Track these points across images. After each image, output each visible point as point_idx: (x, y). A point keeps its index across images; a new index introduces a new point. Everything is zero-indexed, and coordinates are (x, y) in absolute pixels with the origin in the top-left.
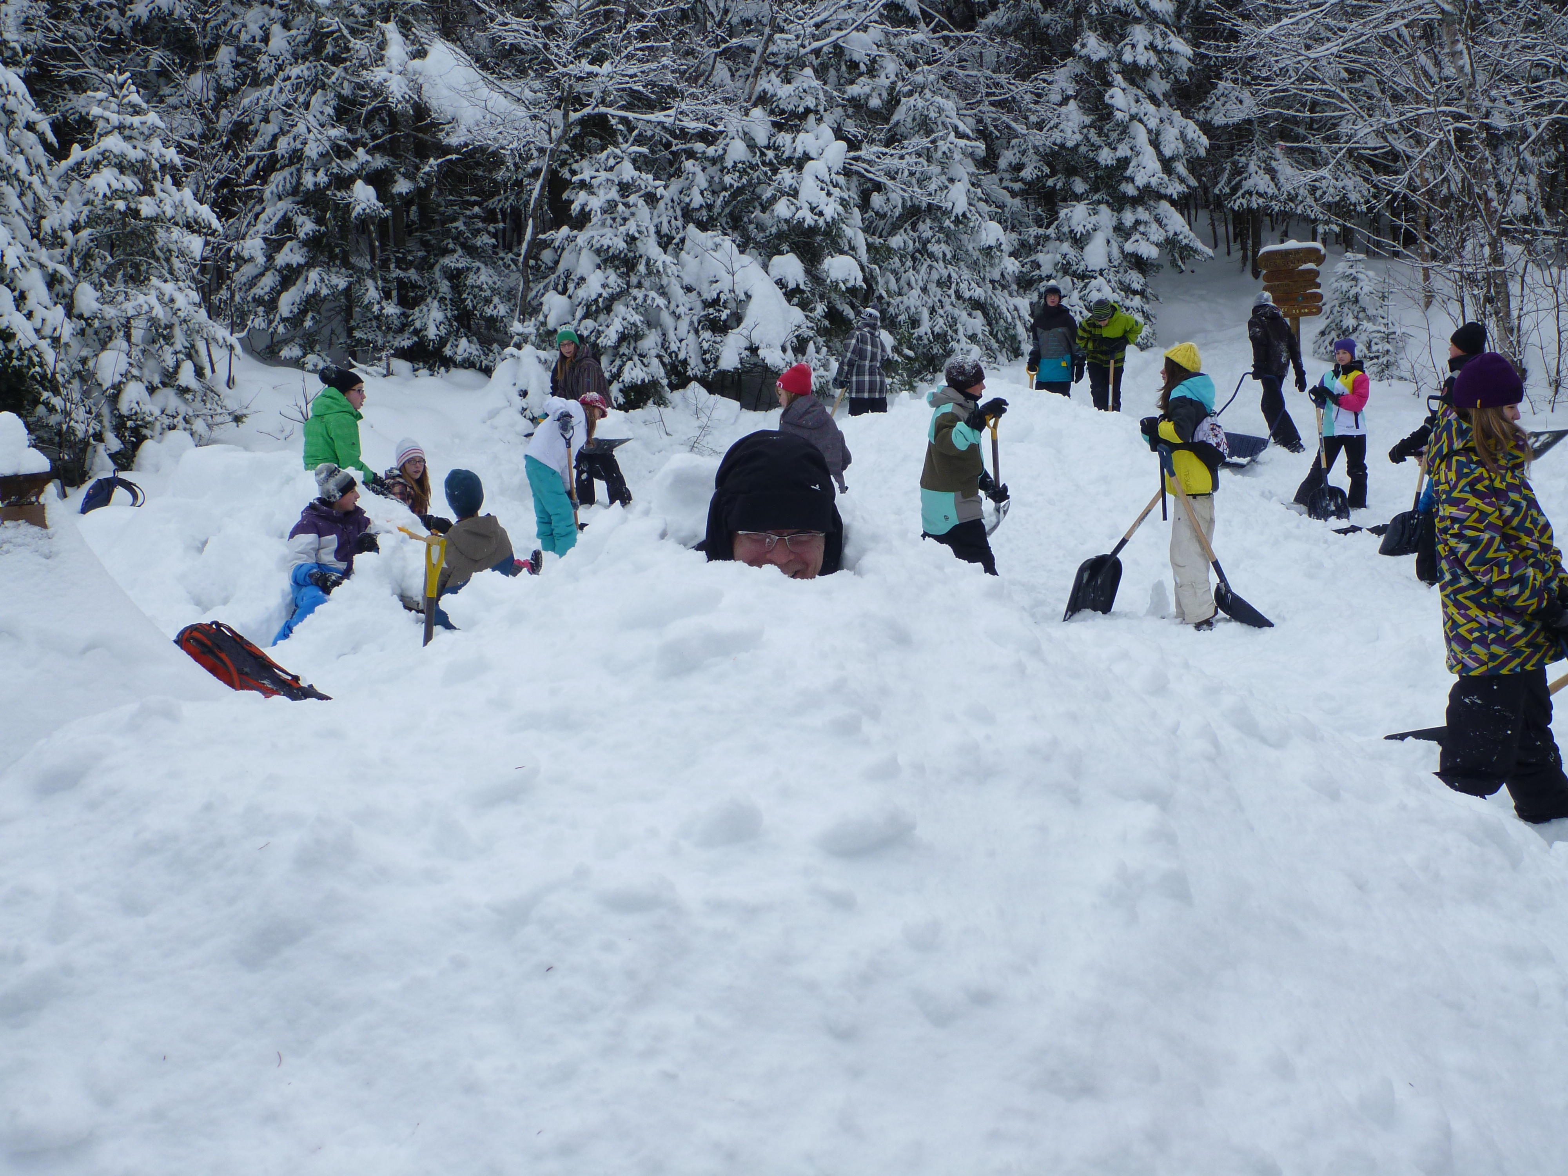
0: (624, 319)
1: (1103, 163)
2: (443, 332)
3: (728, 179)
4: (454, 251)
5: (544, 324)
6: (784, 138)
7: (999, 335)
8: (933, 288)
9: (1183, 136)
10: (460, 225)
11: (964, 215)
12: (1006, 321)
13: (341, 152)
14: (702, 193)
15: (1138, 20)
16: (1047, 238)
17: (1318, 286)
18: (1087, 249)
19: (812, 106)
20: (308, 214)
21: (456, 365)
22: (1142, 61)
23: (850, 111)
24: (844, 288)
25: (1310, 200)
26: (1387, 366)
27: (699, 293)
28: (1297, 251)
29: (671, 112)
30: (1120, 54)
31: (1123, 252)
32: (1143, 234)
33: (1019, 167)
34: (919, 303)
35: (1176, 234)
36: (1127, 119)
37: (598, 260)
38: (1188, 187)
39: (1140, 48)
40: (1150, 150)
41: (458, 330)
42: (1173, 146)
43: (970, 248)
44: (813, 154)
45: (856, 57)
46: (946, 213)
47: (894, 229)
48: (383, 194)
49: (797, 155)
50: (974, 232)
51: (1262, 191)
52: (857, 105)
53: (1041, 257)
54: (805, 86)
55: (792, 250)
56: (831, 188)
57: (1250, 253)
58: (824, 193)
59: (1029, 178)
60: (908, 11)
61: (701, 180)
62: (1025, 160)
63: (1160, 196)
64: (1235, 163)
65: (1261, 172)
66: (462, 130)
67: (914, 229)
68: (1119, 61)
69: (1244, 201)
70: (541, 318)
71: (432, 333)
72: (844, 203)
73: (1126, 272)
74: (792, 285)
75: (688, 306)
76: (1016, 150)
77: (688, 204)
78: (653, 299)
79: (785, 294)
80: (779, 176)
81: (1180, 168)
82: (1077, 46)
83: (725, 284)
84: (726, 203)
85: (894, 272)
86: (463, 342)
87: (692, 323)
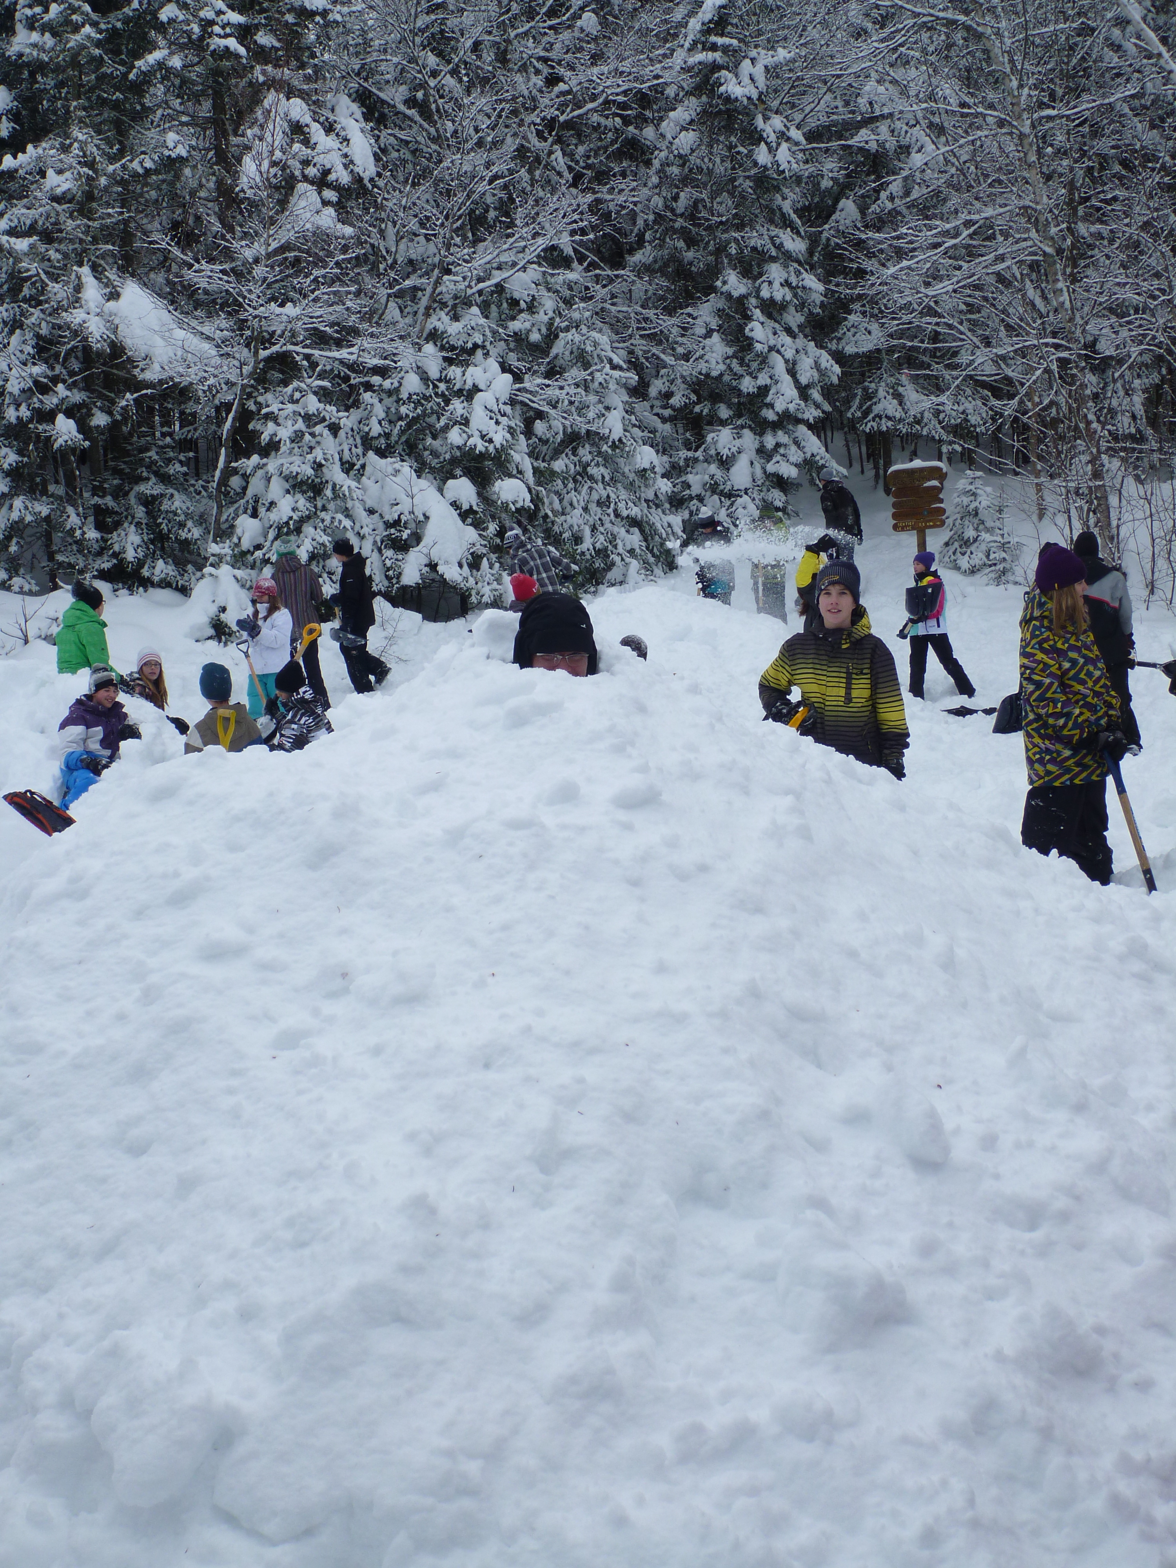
0: (313, 540)
1: (745, 390)
2: (141, 554)
3: (403, 410)
4: (148, 479)
5: (237, 545)
6: (454, 372)
7: (655, 550)
8: (593, 507)
9: (817, 365)
10: (153, 454)
11: (620, 440)
12: (661, 537)
13: (43, 388)
14: (380, 423)
15: (773, 259)
16: (696, 460)
17: (941, 501)
18: (733, 470)
19: (480, 342)
20: (10, 446)
21: (153, 585)
22: (778, 297)
23: (512, 345)
24: (513, 509)
25: (934, 422)
26: (1004, 572)
27: (381, 515)
28: (922, 470)
29: (354, 350)
30: (758, 290)
31: (765, 472)
32: (783, 455)
33: (668, 395)
34: (581, 522)
35: (813, 455)
36: (766, 350)
37: (287, 486)
38: (823, 412)
39: (776, 285)
40: (788, 378)
41: (154, 552)
42: (808, 374)
43: (626, 470)
44: (482, 386)
45: (516, 295)
46: (604, 438)
47: (557, 453)
48: (83, 427)
49: (467, 387)
50: (629, 455)
51: (890, 414)
52: (519, 340)
53: (691, 478)
54: (473, 324)
55: (465, 475)
56: (499, 417)
57: (881, 472)
58: (493, 421)
59: (678, 406)
60: (562, 251)
61: (379, 411)
62: (674, 388)
63: (798, 421)
64: (865, 389)
65: (889, 397)
66: (156, 367)
67: (574, 452)
68: (758, 297)
69: (875, 424)
70: (235, 540)
71: (130, 555)
72: (511, 430)
73: (768, 490)
74: (465, 507)
75: (371, 527)
76: (665, 379)
77: (367, 433)
78: (340, 521)
79: (459, 515)
80: (451, 407)
81: (816, 395)
82: (719, 283)
83: (405, 506)
84: (402, 432)
85: (557, 493)
86: (160, 564)
87: (375, 542)
